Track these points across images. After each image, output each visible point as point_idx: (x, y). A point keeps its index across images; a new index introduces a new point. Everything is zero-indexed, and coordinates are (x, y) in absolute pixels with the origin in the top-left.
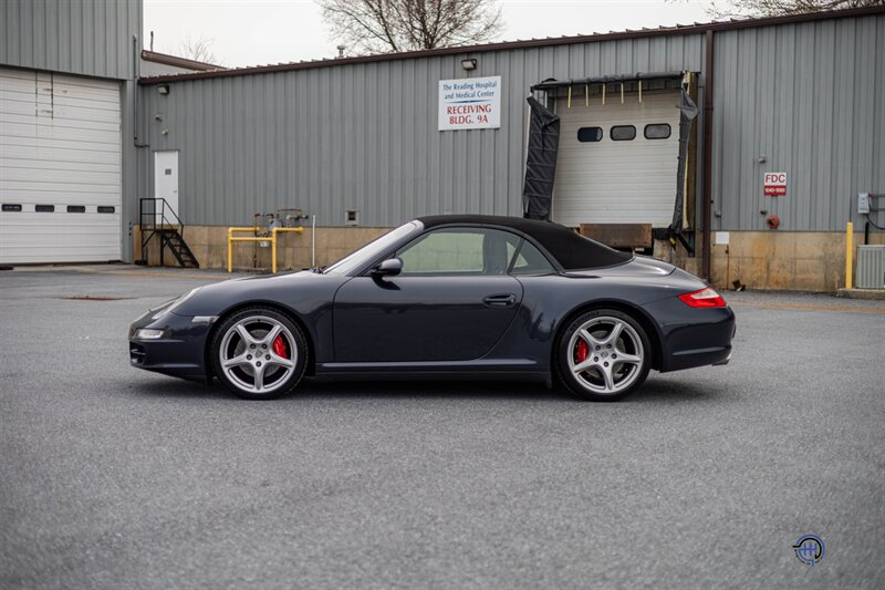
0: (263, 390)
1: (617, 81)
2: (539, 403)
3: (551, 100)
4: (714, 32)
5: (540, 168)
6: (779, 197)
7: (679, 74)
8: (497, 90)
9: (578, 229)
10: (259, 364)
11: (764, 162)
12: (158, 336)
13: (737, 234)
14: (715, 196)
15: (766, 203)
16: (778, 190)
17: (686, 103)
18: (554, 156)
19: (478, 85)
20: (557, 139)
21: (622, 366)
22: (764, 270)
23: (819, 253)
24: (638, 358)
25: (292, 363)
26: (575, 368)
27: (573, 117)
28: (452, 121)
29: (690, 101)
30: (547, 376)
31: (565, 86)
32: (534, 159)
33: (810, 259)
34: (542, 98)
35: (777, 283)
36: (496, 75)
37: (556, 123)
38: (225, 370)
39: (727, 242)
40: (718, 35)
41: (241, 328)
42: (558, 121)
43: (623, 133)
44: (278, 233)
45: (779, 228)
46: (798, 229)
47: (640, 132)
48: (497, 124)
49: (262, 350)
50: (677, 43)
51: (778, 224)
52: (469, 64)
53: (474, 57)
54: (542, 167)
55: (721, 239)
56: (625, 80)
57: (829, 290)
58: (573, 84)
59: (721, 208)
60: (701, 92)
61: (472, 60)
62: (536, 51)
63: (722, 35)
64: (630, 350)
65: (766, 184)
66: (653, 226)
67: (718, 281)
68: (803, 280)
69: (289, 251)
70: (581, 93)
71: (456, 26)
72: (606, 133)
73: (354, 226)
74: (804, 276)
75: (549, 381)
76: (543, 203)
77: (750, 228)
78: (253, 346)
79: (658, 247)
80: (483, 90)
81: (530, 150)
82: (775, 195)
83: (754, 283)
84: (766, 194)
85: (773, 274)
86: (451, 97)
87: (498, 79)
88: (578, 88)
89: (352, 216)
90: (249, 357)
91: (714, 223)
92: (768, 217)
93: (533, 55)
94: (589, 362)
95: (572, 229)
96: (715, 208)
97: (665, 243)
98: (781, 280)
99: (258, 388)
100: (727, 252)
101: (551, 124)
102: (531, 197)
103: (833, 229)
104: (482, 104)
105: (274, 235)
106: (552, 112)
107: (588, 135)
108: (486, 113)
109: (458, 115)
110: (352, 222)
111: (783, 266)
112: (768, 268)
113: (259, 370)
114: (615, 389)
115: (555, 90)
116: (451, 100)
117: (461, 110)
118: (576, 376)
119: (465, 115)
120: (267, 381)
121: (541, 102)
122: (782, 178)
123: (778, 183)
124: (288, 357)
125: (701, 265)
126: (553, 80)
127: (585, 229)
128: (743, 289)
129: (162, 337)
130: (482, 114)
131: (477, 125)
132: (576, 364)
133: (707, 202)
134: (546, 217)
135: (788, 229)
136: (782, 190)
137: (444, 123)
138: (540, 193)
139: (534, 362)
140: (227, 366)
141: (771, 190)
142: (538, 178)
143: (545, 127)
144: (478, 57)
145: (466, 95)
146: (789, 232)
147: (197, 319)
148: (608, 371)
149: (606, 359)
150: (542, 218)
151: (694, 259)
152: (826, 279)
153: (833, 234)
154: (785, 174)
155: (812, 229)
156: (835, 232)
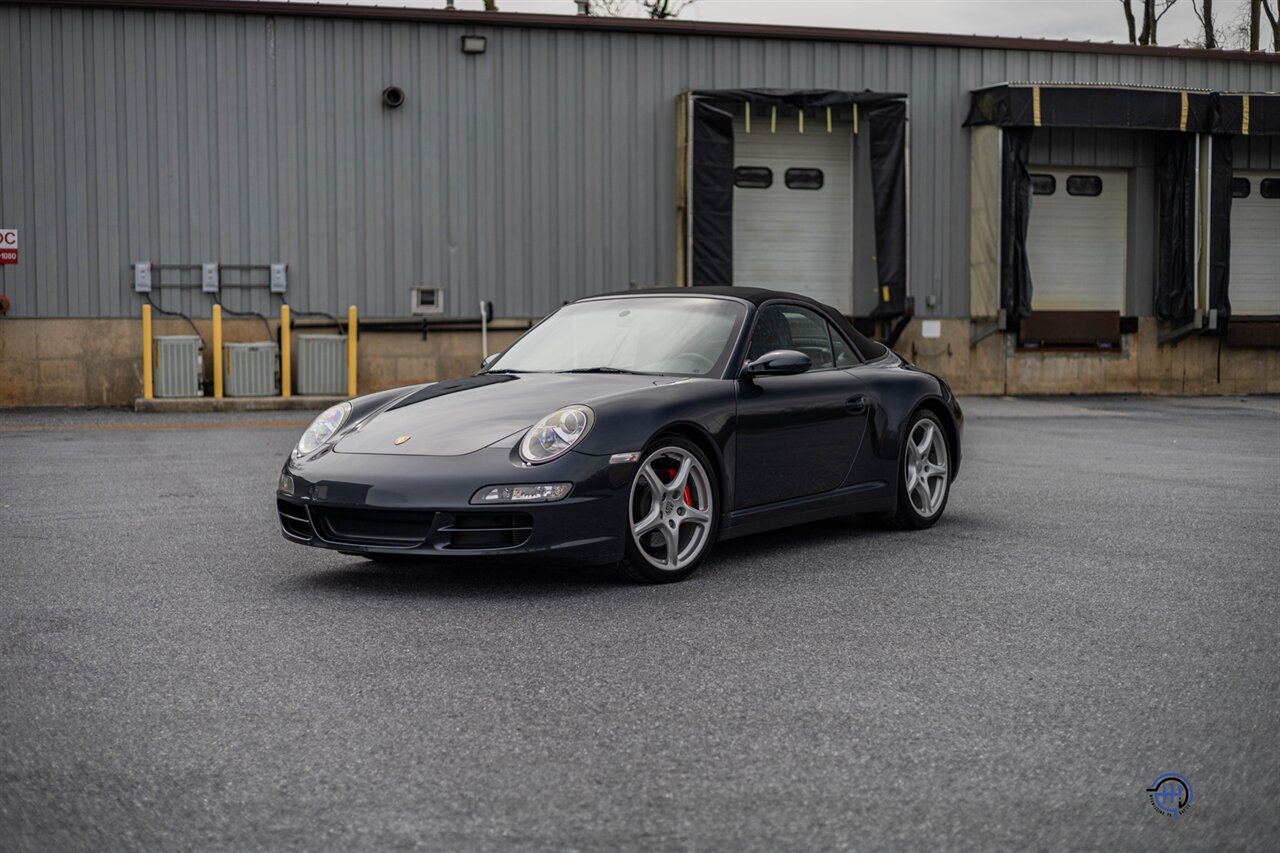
0: (680, 565)
6: (6, 266)
10: (672, 524)
16: (4, 256)
23: (75, 349)
24: (943, 469)
25: (706, 512)
26: (909, 489)
30: (894, 501)
33: (62, 358)
35: (11, 397)
38: (637, 541)
41: (650, 470)
45: (10, 313)
46: (42, 313)
49: (673, 500)
51: (7, 307)
57: (94, 404)
68: (53, 390)
74: (53, 385)
78: (663, 495)
85: (3, 384)
90: (661, 514)
98: (17, 392)
99: (675, 563)
103: (94, 315)
111: (19, 371)
113: (673, 533)
114: (933, 510)
118: (910, 498)
122: (10, 238)
123: (3, 246)
124: (698, 508)
129: (570, 494)
135: (24, 314)
136: (11, 256)
139: (883, 485)
140: (638, 533)
146: (27, 318)
147: (615, 458)
148: (927, 488)
149: (921, 474)
152: (88, 387)
153: (96, 321)
154: (15, 232)
155: (63, 314)
156: (100, 318)
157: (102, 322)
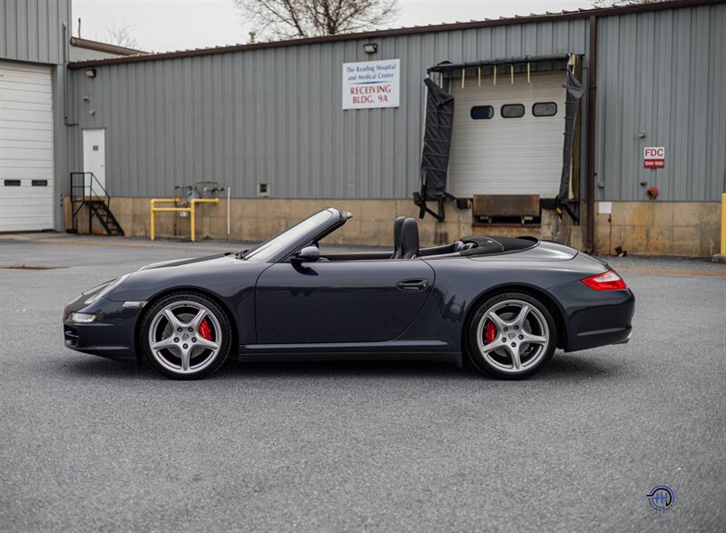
0: (190, 371)
1: (507, 63)
2: (450, 382)
3: (446, 81)
4: (597, 18)
5: (436, 145)
6: (658, 169)
7: (564, 56)
8: (397, 72)
9: (471, 200)
10: (185, 346)
11: (643, 137)
12: (91, 320)
13: (619, 204)
14: (598, 169)
15: (647, 176)
16: (656, 163)
17: (571, 82)
18: (449, 133)
19: (379, 68)
20: (451, 117)
21: (528, 346)
22: (644, 237)
23: (695, 221)
24: (544, 339)
25: (216, 345)
26: (484, 349)
27: (467, 96)
28: (355, 100)
29: (576, 81)
30: (458, 356)
31: (459, 68)
32: (430, 135)
33: (687, 226)
34: (438, 80)
35: (656, 249)
36: (395, 58)
37: (451, 102)
38: (154, 352)
39: (609, 211)
40: (600, 21)
41: (168, 313)
42: (452, 100)
43: (513, 111)
44: (197, 204)
45: (658, 198)
46: (676, 198)
47: (528, 110)
48: (397, 104)
49: (189, 333)
50: (562, 28)
51: (657, 195)
52: (370, 49)
53: (375, 41)
54: (439, 142)
55: (604, 208)
56: (515, 63)
57: (705, 256)
58: (466, 66)
59: (603, 179)
60: (585, 73)
61: (373, 45)
62: (432, 36)
63: (605, 20)
64: (536, 331)
65: (646, 158)
66: (541, 197)
67: (602, 246)
68: (681, 246)
69: (206, 220)
70: (474, 74)
71: (356, 11)
72: (497, 112)
73: (266, 197)
74: (681, 243)
75: (460, 361)
76: (438, 176)
77: (631, 198)
78: (180, 329)
79: (546, 217)
80: (384, 72)
81: (427, 127)
82: (654, 167)
83: (635, 249)
84: (645, 167)
85: (652, 241)
86: (354, 78)
87: (397, 62)
88: (473, 70)
89: (263, 188)
90: (176, 340)
91: (598, 194)
92: (648, 188)
93: (429, 39)
94: (498, 342)
95: (466, 200)
96: (598, 180)
97: (552, 212)
98: (660, 246)
99: (185, 369)
100: (610, 220)
101: (446, 103)
102: (428, 170)
103: (708, 199)
104: (382, 85)
105: (193, 206)
106: (447, 91)
107: (481, 113)
108: (386, 93)
109: (360, 95)
110: (264, 194)
111: (662, 233)
112: (648, 236)
113: (185, 352)
114: (523, 368)
115: (450, 72)
116: (353, 81)
117: (363, 90)
118: (485, 356)
119: (367, 95)
120: (193, 362)
121: (437, 83)
122: (660, 152)
123: (657, 157)
124: (214, 340)
125: (585, 232)
126: (448, 62)
127: (477, 200)
128: (624, 255)
129: (95, 321)
130: (382, 94)
131: (377, 104)
132: (485, 344)
133: (591, 174)
134: (443, 188)
135: (666, 199)
136: (660, 163)
137: (348, 103)
138: (436, 166)
139: (445, 343)
140: (155, 348)
141: (651, 163)
142: (434, 153)
143: (441, 106)
144: (379, 42)
145: (368, 77)
146: (667, 202)
147: (128, 304)
148: (515, 351)
149: (513, 340)
150: (438, 190)
151: (579, 228)
152: (701, 245)
153: (708, 204)
154: (663, 148)
155: (689, 199)
156: (710, 202)
157: (712, 204)
